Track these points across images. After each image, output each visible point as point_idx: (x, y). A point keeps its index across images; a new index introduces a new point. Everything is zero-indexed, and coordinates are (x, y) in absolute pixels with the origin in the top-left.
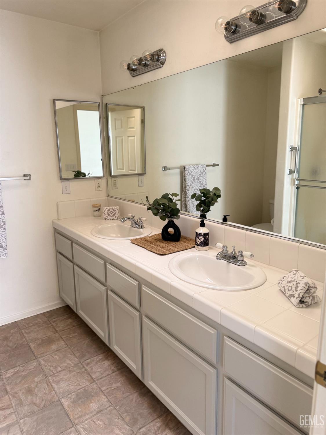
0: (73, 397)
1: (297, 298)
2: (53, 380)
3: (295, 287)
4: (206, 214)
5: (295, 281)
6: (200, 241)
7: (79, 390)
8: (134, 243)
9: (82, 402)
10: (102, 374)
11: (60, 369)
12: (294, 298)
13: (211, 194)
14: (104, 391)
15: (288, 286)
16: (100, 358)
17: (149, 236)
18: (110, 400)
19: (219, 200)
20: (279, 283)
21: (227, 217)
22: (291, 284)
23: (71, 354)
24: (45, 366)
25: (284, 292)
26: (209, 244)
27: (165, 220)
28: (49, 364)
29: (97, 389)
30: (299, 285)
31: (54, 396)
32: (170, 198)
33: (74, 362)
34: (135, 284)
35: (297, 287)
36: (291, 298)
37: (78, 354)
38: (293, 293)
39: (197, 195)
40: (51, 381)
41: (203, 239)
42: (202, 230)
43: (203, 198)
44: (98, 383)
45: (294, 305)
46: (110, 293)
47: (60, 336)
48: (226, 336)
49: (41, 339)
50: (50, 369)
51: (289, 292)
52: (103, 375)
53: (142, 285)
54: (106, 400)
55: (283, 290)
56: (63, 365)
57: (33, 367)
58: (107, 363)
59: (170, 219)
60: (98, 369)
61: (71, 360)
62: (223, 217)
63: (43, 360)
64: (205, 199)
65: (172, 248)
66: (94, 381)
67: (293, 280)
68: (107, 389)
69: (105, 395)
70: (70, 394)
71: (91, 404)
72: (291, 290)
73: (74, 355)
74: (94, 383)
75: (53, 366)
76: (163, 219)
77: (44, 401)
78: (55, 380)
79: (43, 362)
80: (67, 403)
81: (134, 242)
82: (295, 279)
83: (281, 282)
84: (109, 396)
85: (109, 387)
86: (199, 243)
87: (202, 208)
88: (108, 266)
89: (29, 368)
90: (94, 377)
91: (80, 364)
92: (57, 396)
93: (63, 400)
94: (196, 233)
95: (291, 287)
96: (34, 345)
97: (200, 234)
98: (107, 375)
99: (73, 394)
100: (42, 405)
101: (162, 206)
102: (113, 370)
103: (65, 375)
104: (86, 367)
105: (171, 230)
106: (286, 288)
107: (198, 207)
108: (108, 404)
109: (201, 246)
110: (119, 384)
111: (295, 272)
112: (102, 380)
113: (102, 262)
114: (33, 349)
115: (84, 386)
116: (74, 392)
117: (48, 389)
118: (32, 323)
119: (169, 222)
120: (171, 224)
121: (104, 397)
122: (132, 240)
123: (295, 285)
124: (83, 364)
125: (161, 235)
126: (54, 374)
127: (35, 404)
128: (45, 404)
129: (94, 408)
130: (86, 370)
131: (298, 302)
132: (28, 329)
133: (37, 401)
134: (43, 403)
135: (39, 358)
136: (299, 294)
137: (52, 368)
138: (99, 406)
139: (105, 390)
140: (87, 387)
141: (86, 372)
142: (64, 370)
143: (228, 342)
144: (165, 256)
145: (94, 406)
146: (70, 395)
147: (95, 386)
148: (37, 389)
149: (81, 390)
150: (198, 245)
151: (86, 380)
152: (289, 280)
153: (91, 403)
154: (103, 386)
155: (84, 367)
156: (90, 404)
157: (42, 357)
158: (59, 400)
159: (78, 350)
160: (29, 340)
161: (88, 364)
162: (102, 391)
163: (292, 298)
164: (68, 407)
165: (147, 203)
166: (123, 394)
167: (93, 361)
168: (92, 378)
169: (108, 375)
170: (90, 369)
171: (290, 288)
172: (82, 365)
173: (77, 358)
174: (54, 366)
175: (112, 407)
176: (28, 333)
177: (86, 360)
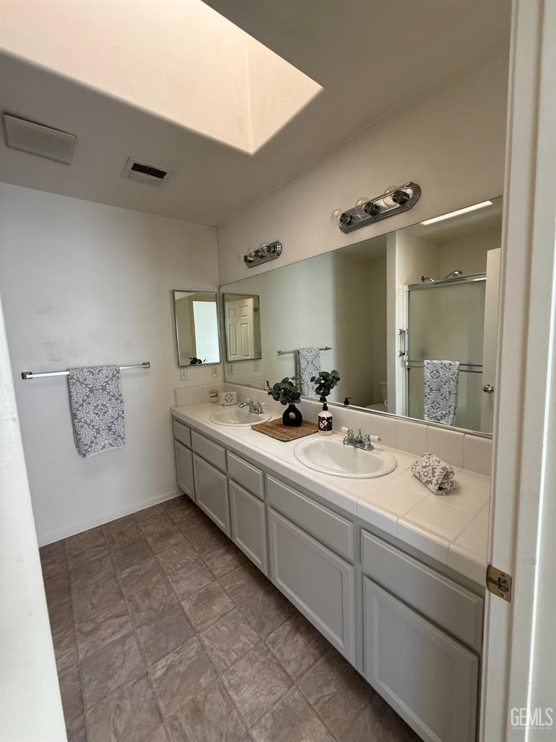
0: (194, 599)
1: (435, 484)
2: (172, 580)
3: (432, 473)
4: (326, 397)
5: (431, 465)
6: (323, 426)
7: (200, 590)
8: (255, 430)
9: (204, 604)
10: (224, 570)
11: (179, 566)
12: (432, 484)
13: (330, 377)
14: (227, 591)
15: (424, 471)
16: (221, 551)
17: (270, 421)
18: (235, 601)
19: (338, 383)
20: (413, 468)
21: (349, 400)
22: (427, 469)
23: (190, 549)
24: (164, 563)
25: (418, 477)
26: (333, 428)
27: (286, 404)
28: (168, 561)
29: (219, 588)
30: (435, 470)
31: (173, 599)
32: (290, 382)
33: (193, 557)
34: (259, 473)
35: (433, 473)
36: (428, 484)
37: (198, 548)
38: (431, 479)
39: (316, 378)
40: (170, 580)
41: (326, 423)
42: (325, 414)
43: (323, 382)
44: (220, 581)
45: (433, 492)
46: (231, 482)
47: (179, 529)
48: (364, 529)
49: (158, 532)
50: (168, 567)
51: (425, 478)
52: (225, 572)
53: (267, 474)
54: (230, 601)
55: (418, 475)
56: (183, 561)
57: (150, 565)
58: (229, 558)
59: (291, 403)
60: (219, 565)
61: (190, 556)
62: (345, 400)
63: (161, 556)
64: (324, 382)
65: (295, 434)
66: (216, 579)
67: (428, 464)
68: (231, 587)
69: (229, 596)
70: (191, 595)
71: (214, 607)
72: (427, 475)
73: (194, 549)
74: (216, 582)
75: (171, 563)
76: (284, 403)
77: (163, 604)
78: (174, 579)
79: (161, 559)
80: (188, 606)
81: (254, 428)
82: (430, 464)
83: (414, 467)
84: (232, 596)
85: (233, 585)
86: (322, 427)
87: (322, 391)
88: (229, 454)
89: (147, 566)
90: (215, 574)
91: (200, 560)
92: (177, 597)
93: (183, 603)
94: (320, 417)
95: (427, 472)
96: (151, 540)
97: (323, 419)
98: (229, 571)
99: (194, 595)
100: (160, 611)
101: (282, 391)
102: (235, 565)
103: (185, 573)
104: (207, 562)
105: (292, 414)
106: (422, 473)
107: (318, 391)
108: (232, 606)
109: (325, 430)
110: (242, 582)
111: (428, 456)
112: (224, 577)
113: (222, 450)
114: (150, 544)
115: (205, 585)
116: (195, 592)
117: (167, 590)
118: (149, 515)
119: (289, 406)
120: (292, 409)
121: (228, 598)
122: (252, 426)
123: (431, 469)
124: (204, 559)
125: (282, 420)
126: (173, 572)
127: (153, 609)
128: (163, 609)
129: (217, 611)
130: (207, 566)
131: (437, 488)
132: (145, 522)
133: (155, 605)
134: (162, 607)
135: (157, 554)
136: (437, 481)
137: (170, 566)
138: (223, 608)
139: (228, 589)
140: (208, 586)
141: (207, 568)
142: (184, 567)
143: (366, 535)
144: (288, 442)
145: (217, 608)
146: (191, 597)
147: (218, 584)
148: (154, 591)
149: (202, 590)
150: (322, 430)
151: (207, 577)
152: (424, 464)
153: (214, 605)
154: (226, 585)
155: (204, 563)
156: (212, 606)
157: (160, 553)
158: (179, 603)
159: (197, 544)
160: (146, 534)
161: (209, 559)
162: (224, 589)
163: (430, 484)
164: (189, 611)
165: (267, 388)
166: (248, 593)
167: (214, 556)
168: (214, 576)
169: (231, 571)
170: (212, 564)
171: (426, 474)
172: (202, 560)
173: (197, 553)
174: (173, 562)
175: (236, 610)
176: (145, 526)
177: (206, 555)
